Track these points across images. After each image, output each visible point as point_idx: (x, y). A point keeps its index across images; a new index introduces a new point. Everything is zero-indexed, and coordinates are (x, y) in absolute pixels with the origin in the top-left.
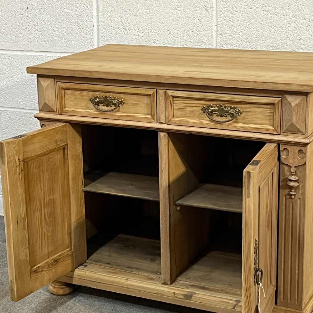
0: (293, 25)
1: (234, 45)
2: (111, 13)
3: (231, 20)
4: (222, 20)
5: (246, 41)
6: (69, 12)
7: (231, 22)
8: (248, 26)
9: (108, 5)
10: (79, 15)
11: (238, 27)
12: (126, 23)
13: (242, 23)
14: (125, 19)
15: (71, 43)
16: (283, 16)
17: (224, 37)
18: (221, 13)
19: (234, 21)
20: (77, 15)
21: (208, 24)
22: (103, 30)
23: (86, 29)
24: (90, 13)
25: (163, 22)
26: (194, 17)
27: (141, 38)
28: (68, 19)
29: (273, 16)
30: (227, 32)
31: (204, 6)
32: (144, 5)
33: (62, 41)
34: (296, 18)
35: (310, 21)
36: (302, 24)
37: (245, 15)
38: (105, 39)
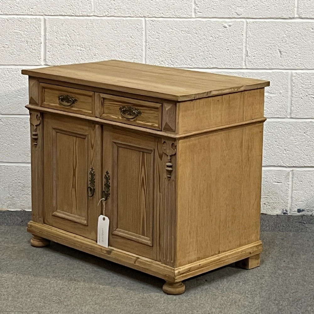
0: (204, 41)
1: (159, 56)
2: (57, 33)
3: (157, 37)
4: (150, 37)
5: (168, 52)
6: (19, 33)
7: (157, 40)
8: (170, 42)
9: (54, 26)
10: (28, 35)
11: (162, 43)
12: (70, 41)
13: (166, 39)
14: (70, 38)
15: (20, 57)
16: (196, 35)
17: (152, 50)
18: (149, 32)
19: (160, 38)
20: (26, 35)
21: (139, 41)
22: (50, 46)
23: (34, 46)
24: (39, 33)
25: (102, 39)
26: (128, 35)
27: (83, 52)
28: (18, 38)
29: (188, 34)
30: (154, 47)
31: (136, 28)
32: (86, 26)
33: (11, 56)
34: (206, 36)
35: (215, 38)
36: (210, 40)
37: (168, 34)
38: (52, 53)
